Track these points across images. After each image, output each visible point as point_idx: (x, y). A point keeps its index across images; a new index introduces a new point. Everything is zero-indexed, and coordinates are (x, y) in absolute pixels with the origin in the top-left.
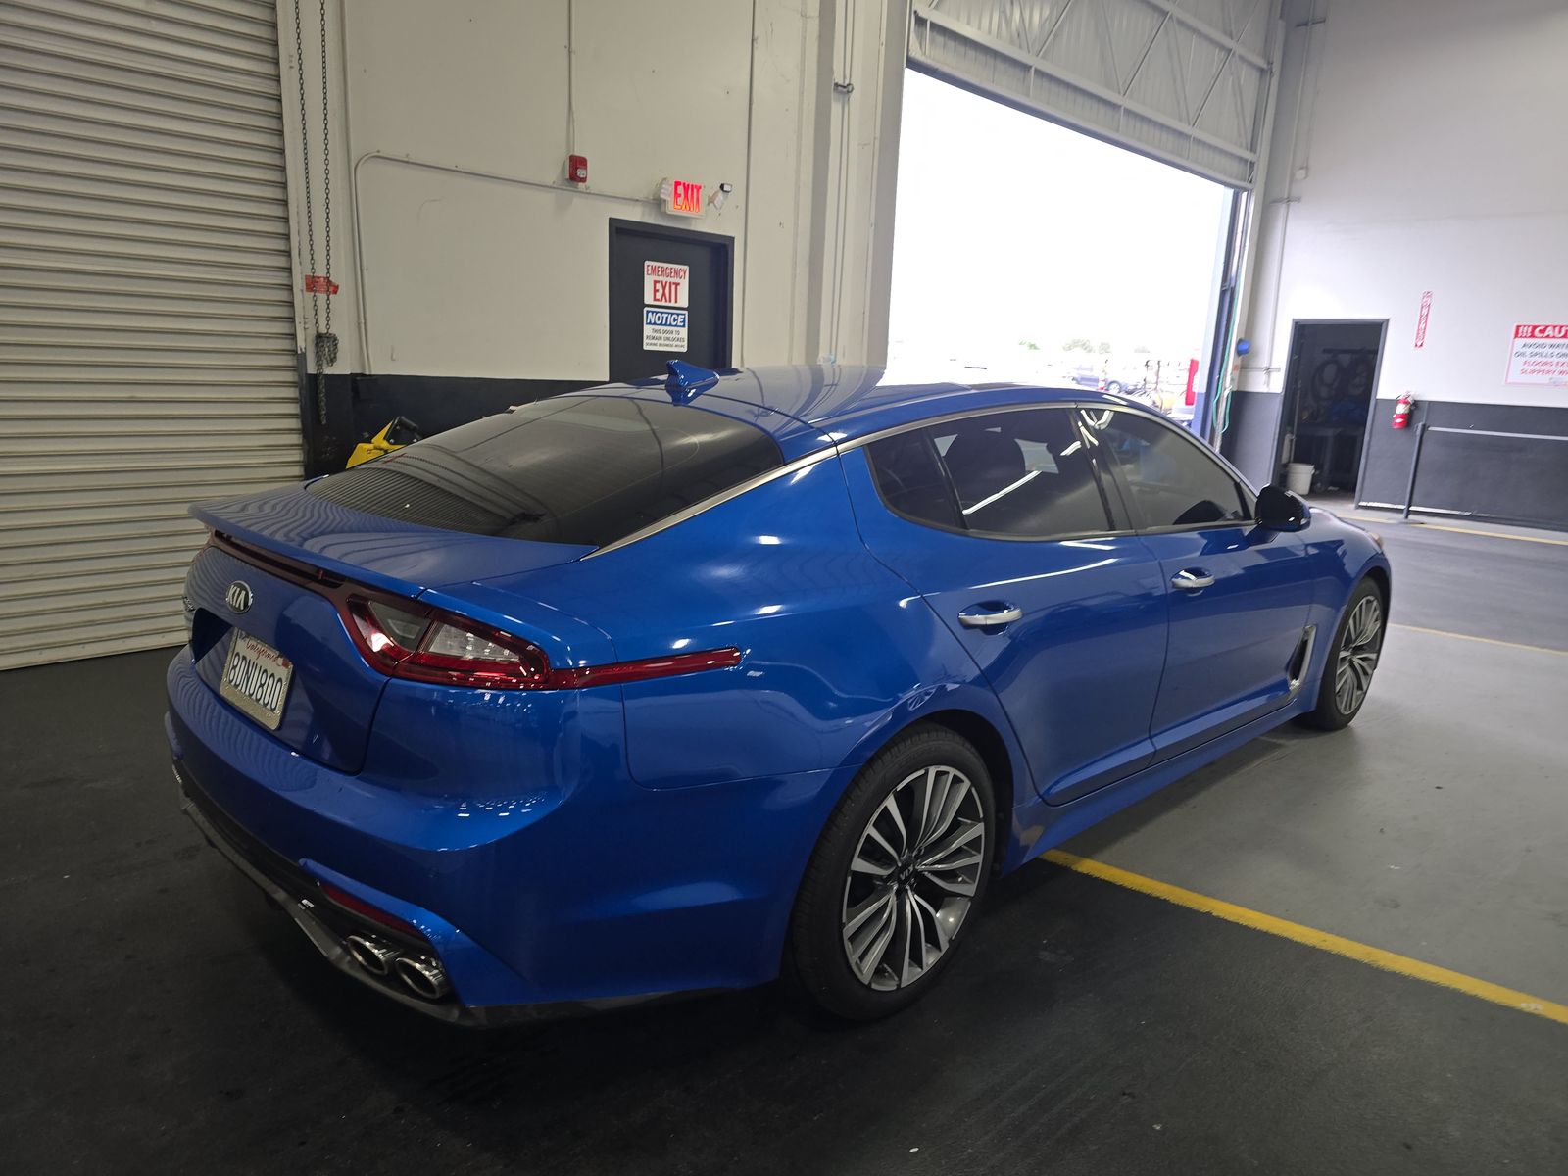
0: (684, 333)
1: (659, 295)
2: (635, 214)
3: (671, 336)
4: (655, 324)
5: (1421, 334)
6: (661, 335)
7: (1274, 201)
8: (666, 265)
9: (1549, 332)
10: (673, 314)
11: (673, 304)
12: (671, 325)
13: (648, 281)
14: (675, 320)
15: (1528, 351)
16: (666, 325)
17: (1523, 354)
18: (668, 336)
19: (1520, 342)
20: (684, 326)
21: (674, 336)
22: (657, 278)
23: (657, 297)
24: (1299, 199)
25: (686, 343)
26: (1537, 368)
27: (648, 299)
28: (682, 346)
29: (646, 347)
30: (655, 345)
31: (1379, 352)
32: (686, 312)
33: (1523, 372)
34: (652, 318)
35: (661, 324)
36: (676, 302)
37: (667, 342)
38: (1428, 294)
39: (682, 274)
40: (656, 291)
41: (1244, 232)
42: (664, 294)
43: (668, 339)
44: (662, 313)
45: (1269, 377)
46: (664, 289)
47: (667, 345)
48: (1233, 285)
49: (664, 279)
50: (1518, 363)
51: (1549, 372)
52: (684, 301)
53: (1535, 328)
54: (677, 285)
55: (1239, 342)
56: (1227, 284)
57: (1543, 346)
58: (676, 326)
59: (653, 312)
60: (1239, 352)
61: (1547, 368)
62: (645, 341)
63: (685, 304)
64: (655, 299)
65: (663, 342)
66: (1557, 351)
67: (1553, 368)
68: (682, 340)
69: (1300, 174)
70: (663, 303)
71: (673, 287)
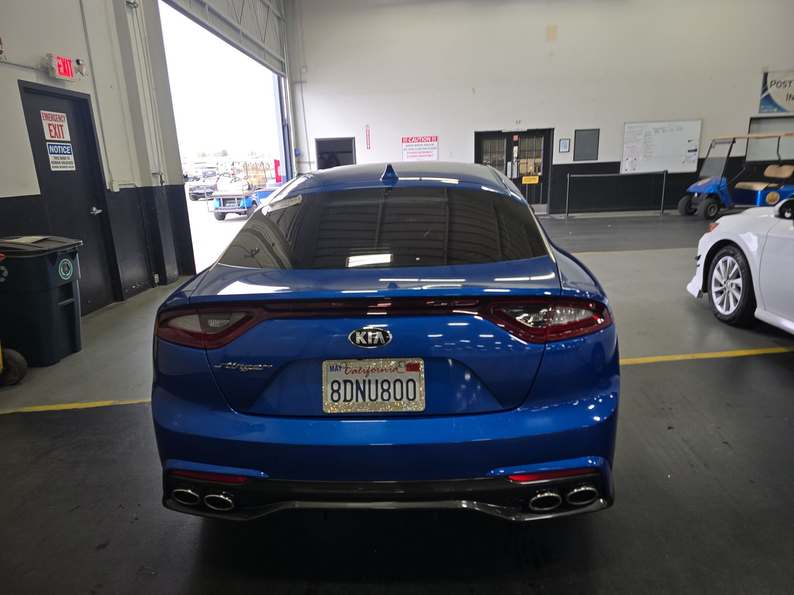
0: (72, 158)
1: (53, 134)
2: (32, 78)
3: (65, 161)
4: (55, 153)
5: (368, 143)
6: (60, 160)
7: (295, 83)
8: (53, 113)
9: (413, 140)
10: (63, 146)
11: (62, 139)
12: (64, 154)
13: (45, 123)
14: (66, 150)
15: (408, 148)
16: (61, 154)
17: (406, 150)
18: (63, 160)
19: (404, 144)
20: (71, 154)
21: (67, 160)
22: (50, 122)
23: (52, 135)
24: (306, 82)
25: (74, 165)
26: (412, 155)
27: (48, 137)
28: (73, 167)
29: (53, 169)
30: (57, 167)
31: (353, 152)
32: (70, 144)
33: (408, 157)
34: (52, 149)
35: (58, 153)
36: (63, 138)
37: (64, 165)
38: (367, 126)
39: (63, 119)
40: (51, 131)
41: (286, 97)
42: (56, 133)
43: (64, 162)
44: (57, 145)
45: (310, 166)
46: (55, 129)
47: (64, 167)
48: (287, 123)
49: (54, 123)
50: (405, 153)
51: (416, 156)
52: (67, 138)
53: (408, 139)
54: (62, 126)
55: (295, 150)
56: (284, 122)
57: (412, 146)
58: (67, 154)
59: (52, 145)
60: (296, 155)
61: (415, 154)
62: (51, 165)
63: (69, 139)
64: (52, 137)
65: (61, 165)
66: (417, 147)
67: (417, 154)
68: (70, 163)
69: (304, 70)
70: (56, 139)
71: (60, 128)
